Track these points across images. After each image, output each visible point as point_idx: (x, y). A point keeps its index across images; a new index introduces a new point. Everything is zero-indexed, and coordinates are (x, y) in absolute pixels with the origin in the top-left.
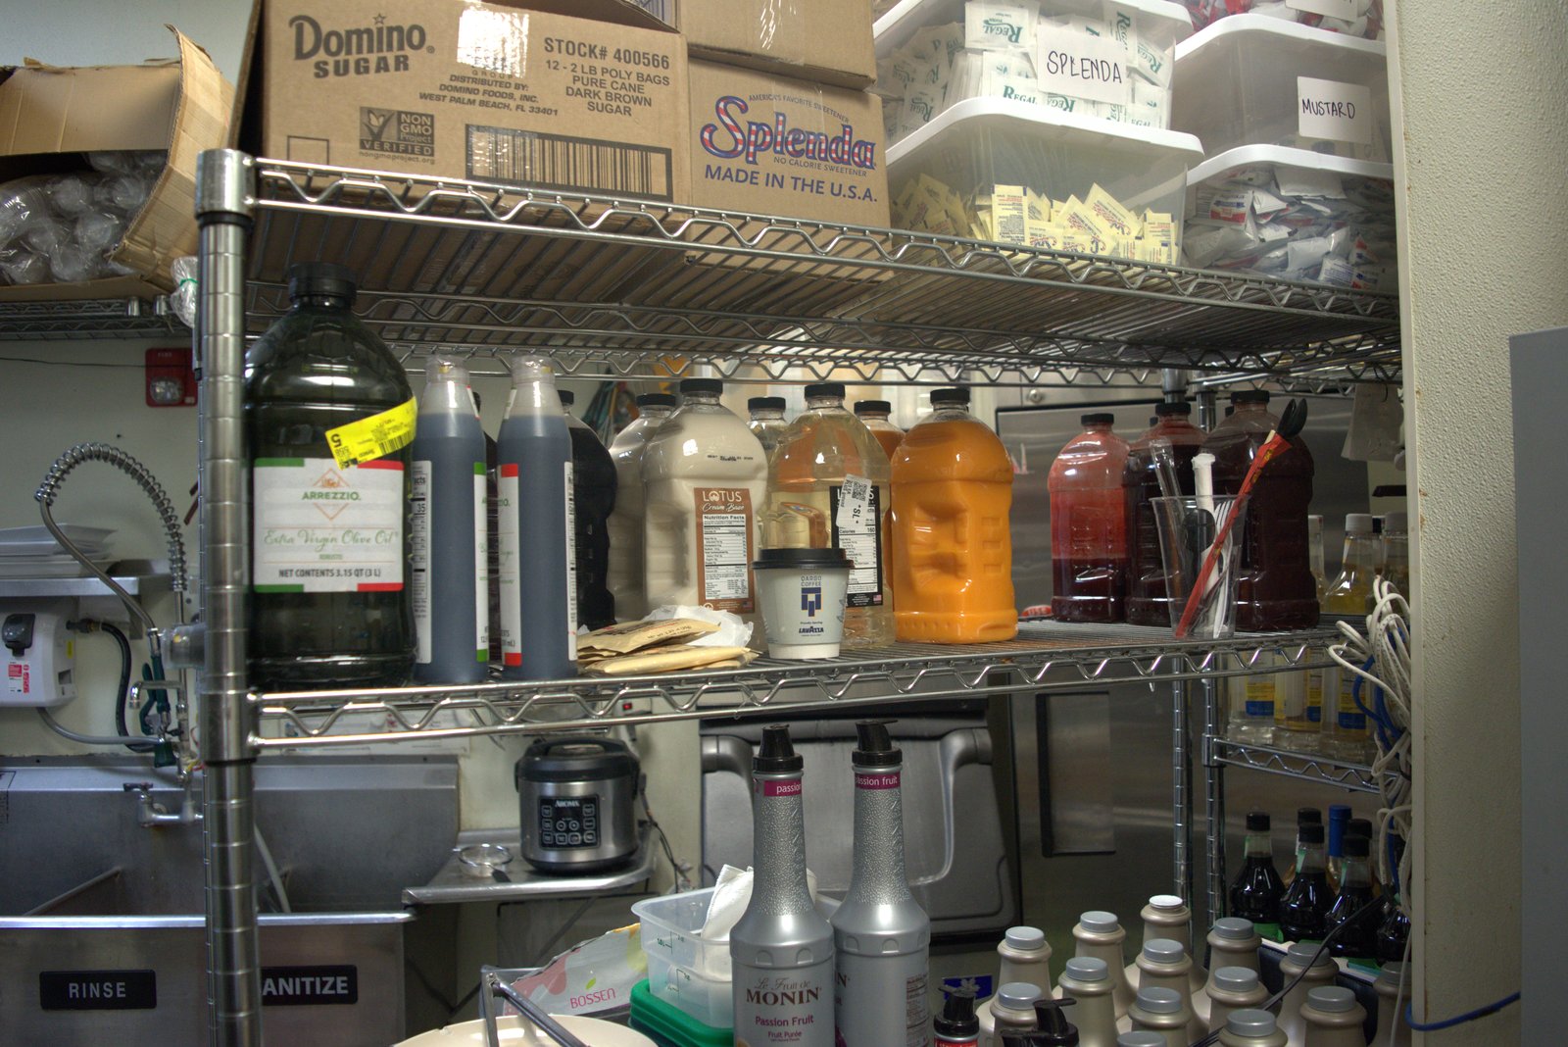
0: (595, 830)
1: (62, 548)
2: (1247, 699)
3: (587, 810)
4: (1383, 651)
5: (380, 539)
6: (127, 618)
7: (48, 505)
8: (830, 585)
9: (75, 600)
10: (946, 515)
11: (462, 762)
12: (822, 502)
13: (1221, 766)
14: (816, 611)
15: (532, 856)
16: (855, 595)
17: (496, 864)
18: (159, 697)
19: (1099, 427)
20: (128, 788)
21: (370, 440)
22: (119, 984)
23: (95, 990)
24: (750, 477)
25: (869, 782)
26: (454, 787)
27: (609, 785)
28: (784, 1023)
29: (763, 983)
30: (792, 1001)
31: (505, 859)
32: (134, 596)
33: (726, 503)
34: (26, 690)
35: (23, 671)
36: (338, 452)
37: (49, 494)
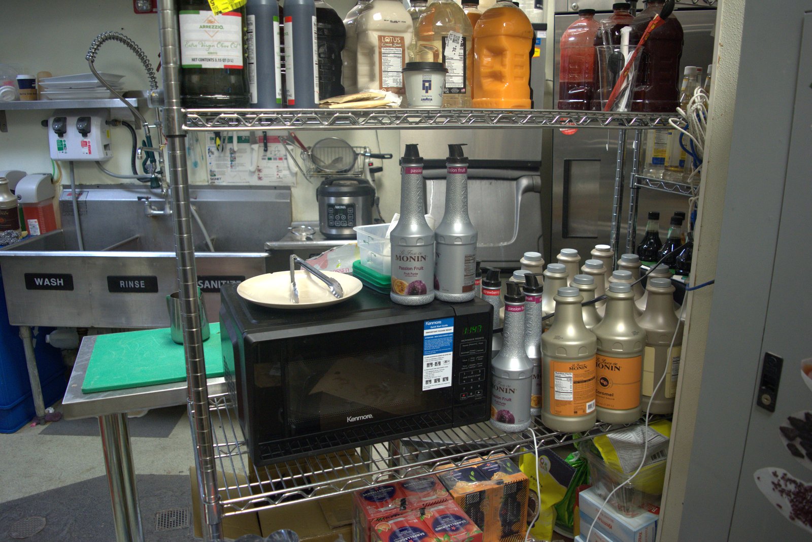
0: (353, 220)
1: (101, 84)
2: (653, 156)
3: (350, 210)
4: (692, 120)
5: (233, 46)
6: (133, 119)
7: (92, 62)
8: (436, 79)
9: (108, 110)
10: (498, 53)
11: (293, 189)
12: (438, 44)
13: (638, 188)
14: (429, 91)
15: (324, 232)
16: (452, 88)
17: (307, 235)
18: (150, 155)
19: (587, 16)
20: (140, 198)
21: (226, 3)
22: (141, 282)
23: (131, 284)
24: (404, 31)
25: (452, 170)
26: (289, 201)
27: (360, 199)
28: (410, 269)
29: (403, 252)
30: (414, 260)
31: (312, 233)
32: (135, 108)
33: (393, 43)
34: (90, 153)
35: (88, 144)
36: (213, 8)
37: (92, 57)
